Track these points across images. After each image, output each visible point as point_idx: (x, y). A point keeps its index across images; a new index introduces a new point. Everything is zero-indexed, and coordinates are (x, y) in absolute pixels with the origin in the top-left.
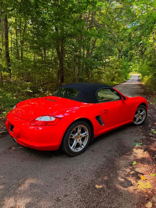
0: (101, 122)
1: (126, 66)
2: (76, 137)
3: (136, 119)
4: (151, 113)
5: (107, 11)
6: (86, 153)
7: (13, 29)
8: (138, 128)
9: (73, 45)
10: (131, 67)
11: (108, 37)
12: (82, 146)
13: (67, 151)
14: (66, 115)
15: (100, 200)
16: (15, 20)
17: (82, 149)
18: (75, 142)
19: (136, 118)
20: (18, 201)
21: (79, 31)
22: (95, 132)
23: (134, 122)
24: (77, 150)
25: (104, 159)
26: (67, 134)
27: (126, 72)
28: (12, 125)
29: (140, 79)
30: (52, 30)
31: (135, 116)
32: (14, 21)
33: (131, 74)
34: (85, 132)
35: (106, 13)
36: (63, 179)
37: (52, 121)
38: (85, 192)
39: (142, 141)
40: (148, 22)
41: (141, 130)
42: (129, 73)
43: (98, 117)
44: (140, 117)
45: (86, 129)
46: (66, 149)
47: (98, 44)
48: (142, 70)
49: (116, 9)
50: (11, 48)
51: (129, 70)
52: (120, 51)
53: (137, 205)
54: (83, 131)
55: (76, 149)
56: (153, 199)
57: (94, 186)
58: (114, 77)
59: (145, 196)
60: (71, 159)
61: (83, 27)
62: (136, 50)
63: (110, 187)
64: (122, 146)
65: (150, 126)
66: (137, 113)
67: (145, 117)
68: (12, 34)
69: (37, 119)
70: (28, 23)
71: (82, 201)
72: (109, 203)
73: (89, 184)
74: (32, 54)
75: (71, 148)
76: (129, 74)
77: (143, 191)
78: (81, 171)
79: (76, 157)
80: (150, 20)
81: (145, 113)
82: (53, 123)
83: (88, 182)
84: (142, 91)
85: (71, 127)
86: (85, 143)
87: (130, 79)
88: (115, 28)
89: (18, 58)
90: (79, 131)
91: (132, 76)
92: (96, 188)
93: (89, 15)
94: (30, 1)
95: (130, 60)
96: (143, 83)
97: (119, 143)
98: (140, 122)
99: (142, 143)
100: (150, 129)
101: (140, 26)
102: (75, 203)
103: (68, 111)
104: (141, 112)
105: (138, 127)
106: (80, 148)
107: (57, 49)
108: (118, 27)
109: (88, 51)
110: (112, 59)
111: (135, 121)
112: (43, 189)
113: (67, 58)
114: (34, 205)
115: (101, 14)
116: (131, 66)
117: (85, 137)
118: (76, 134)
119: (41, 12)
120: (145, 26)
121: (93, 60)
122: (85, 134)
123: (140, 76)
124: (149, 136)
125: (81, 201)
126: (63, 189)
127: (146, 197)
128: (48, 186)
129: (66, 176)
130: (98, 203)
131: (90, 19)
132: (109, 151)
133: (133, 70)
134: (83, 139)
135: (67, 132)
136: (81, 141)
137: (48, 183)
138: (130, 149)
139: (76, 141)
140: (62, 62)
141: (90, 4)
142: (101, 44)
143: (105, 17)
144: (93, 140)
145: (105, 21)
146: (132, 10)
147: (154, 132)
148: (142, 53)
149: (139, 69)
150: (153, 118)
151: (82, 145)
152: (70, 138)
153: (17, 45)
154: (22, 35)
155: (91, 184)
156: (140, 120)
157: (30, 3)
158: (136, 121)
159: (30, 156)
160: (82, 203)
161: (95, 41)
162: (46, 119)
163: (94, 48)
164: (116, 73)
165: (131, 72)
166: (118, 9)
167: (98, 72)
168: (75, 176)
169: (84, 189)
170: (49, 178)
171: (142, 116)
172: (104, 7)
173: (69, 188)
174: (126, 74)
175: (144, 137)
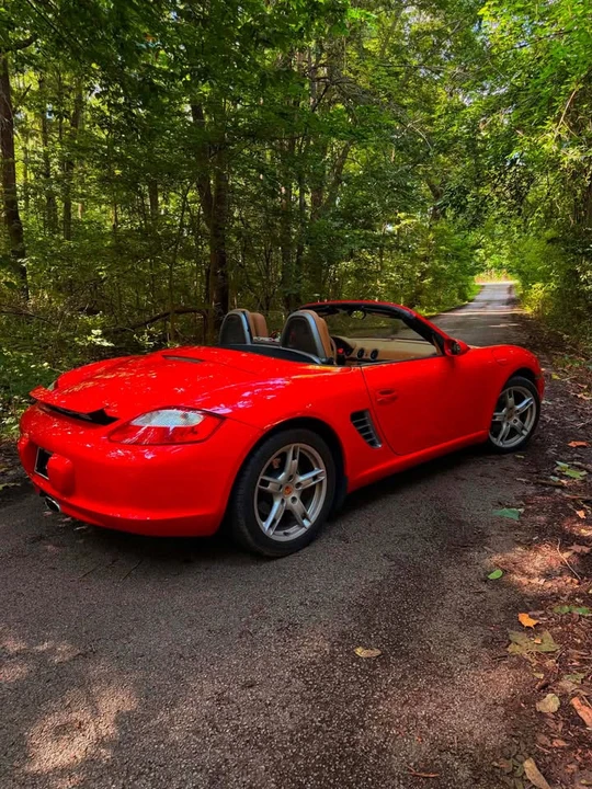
0: (370, 436)
1: (462, 247)
2: (281, 487)
3: (501, 428)
4: (555, 409)
5: (386, 43)
6: (317, 547)
7: (31, 117)
8: (508, 461)
9: (261, 171)
10: (481, 252)
11: (392, 141)
12: (305, 522)
13: (249, 538)
14: (241, 406)
15: (373, 693)
16: (40, 82)
17: (303, 531)
18: (277, 504)
19: (500, 424)
20: (76, 708)
21: (282, 115)
22: (348, 472)
23: (494, 440)
24: (286, 534)
25: (385, 563)
26: (248, 473)
27: (464, 273)
28: (42, 452)
29: (513, 296)
30: (181, 114)
31: (495, 417)
32: (35, 87)
33: (480, 280)
34: (312, 470)
35: (383, 51)
36: (237, 632)
37: (193, 428)
38: (319, 672)
39: (522, 502)
40: (536, 78)
41: (519, 468)
42: (475, 277)
43: (357, 417)
44: (514, 421)
45: (316, 460)
46: (246, 530)
47: (353, 168)
48: (523, 262)
49: (417, 33)
50: (26, 186)
51: (472, 263)
52: (437, 196)
53: (504, 705)
54: (305, 467)
55: (282, 532)
56: (561, 684)
57: (351, 652)
58: (419, 292)
59: (534, 676)
60: (264, 566)
61: (296, 103)
62: (496, 186)
63: (408, 654)
64: (450, 521)
65: (551, 451)
66: (501, 405)
67: (533, 419)
68: (26, 133)
69: (136, 422)
70: (88, 89)
71: (310, 701)
72: (406, 702)
73: (333, 646)
74: (105, 212)
75: (266, 525)
76: (473, 279)
77: (527, 660)
78: (301, 604)
79: (284, 560)
80: (546, 71)
81: (532, 406)
82: (196, 433)
83: (329, 639)
84: (524, 336)
85: (262, 448)
86: (314, 510)
87: (477, 297)
88: (415, 107)
89: (51, 224)
90: (292, 463)
91: (483, 286)
92: (357, 659)
93: (319, 57)
94: (96, 5)
95: (474, 224)
96: (528, 311)
97: (438, 510)
98: (516, 441)
99: (522, 510)
100: (552, 462)
101: (509, 95)
102: (284, 708)
103: (247, 394)
104: (518, 403)
105: (509, 457)
106: (295, 528)
107: (203, 188)
108: (427, 102)
109: (318, 191)
110: (407, 221)
111: (496, 435)
112: (164, 665)
113: (237, 219)
114: (136, 719)
115: (364, 53)
116: (480, 247)
117: (313, 487)
118: (282, 477)
119: (138, 44)
120: (526, 95)
121: (336, 224)
122: (315, 478)
123: (516, 286)
124: (550, 485)
125: (303, 699)
126: (237, 665)
127: (539, 680)
128: (181, 656)
129: (248, 623)
130: (366, 705)
131: (323, 72)
132: (404, 537)
133: (489, 263)
134: (307, 496)
135: (249, 468)
136: (298, 503)
137: (183, 648)
138: (478, 528)
139: (283, 501)
140: (220, 232)
141: (320, 14)
142: (367, 166)
143: (377, 63)
144: (346, 502)
145: (378, 79)
146: (478, 39)
147: (567, 473)
148: (519, 196)
149: (509, 258)
150: (564, 425)
151: (305, 516)
152: (259, 489)
153: (47, 175)
154: (65, 138)
155: (340, 644)
156: (513, 432)
157: (96, 10)
158: (500, 436)
159: (114, 562)
160: (310, 706)
161: (344, 157)
162: (170, 419)
163: (339, 181)
164: (424, 274)
165: (483, 270)
166: (427, 33)
167: (357, 274)
168: (280, 621)
169: (314, 663)
170: (188, 631)
171: (523, 417)
172: (373, 28)
173: (261, 661)
174: (462, 281)
175: (531, 490)
